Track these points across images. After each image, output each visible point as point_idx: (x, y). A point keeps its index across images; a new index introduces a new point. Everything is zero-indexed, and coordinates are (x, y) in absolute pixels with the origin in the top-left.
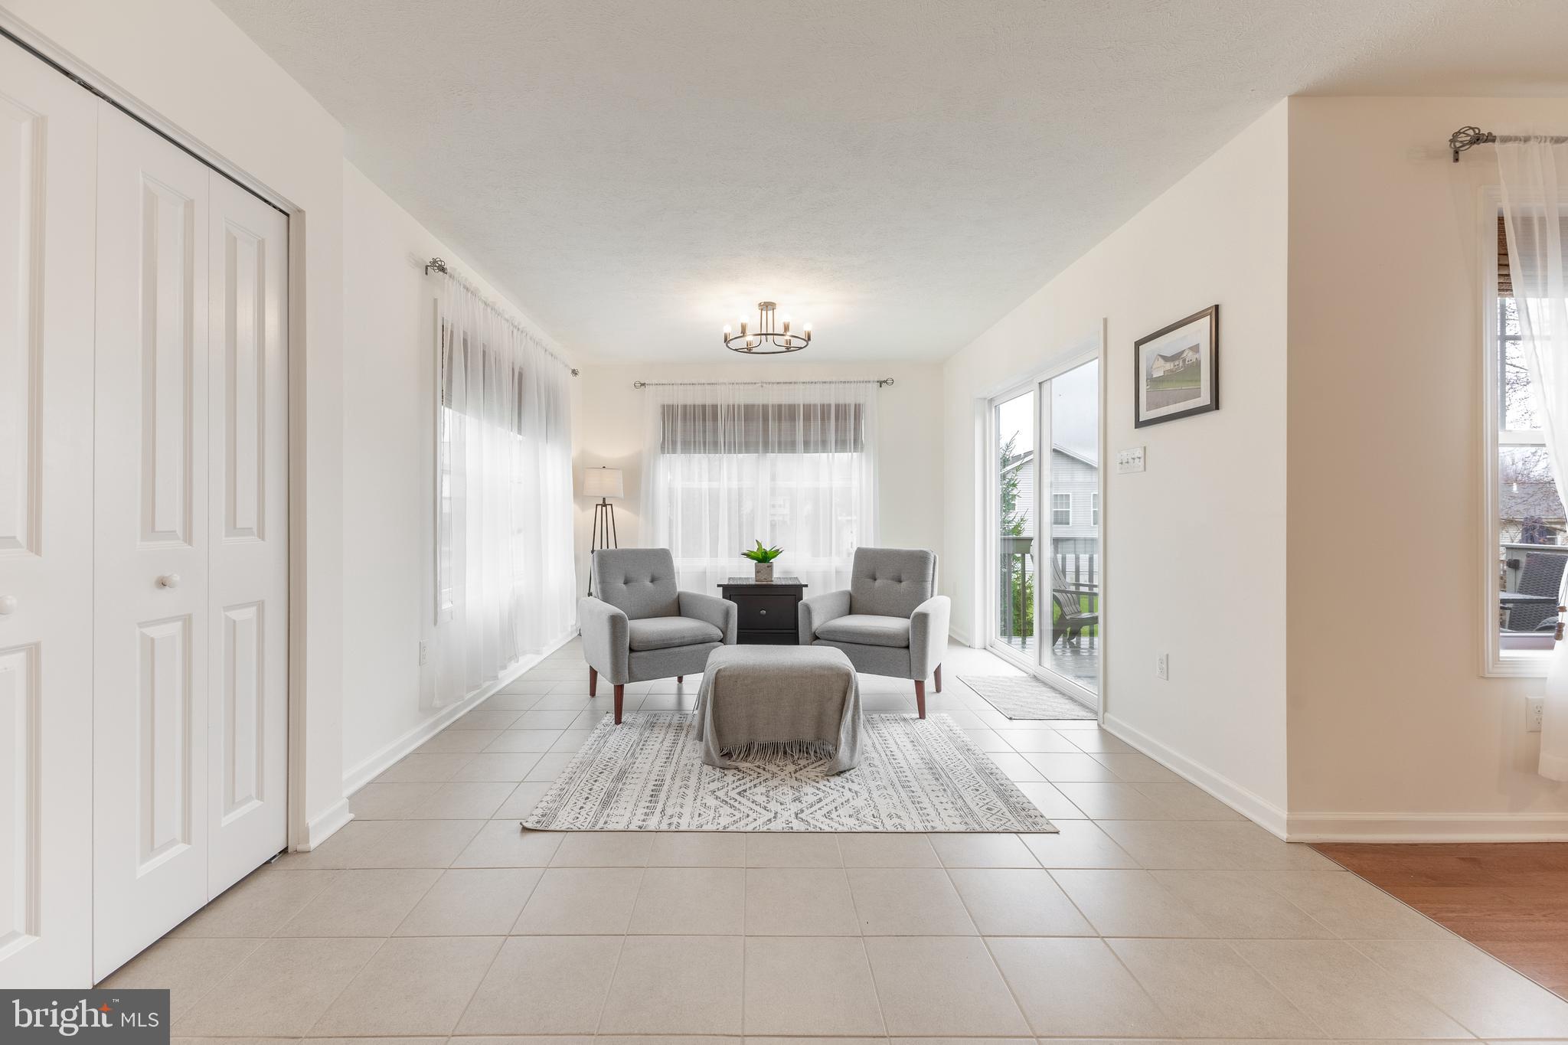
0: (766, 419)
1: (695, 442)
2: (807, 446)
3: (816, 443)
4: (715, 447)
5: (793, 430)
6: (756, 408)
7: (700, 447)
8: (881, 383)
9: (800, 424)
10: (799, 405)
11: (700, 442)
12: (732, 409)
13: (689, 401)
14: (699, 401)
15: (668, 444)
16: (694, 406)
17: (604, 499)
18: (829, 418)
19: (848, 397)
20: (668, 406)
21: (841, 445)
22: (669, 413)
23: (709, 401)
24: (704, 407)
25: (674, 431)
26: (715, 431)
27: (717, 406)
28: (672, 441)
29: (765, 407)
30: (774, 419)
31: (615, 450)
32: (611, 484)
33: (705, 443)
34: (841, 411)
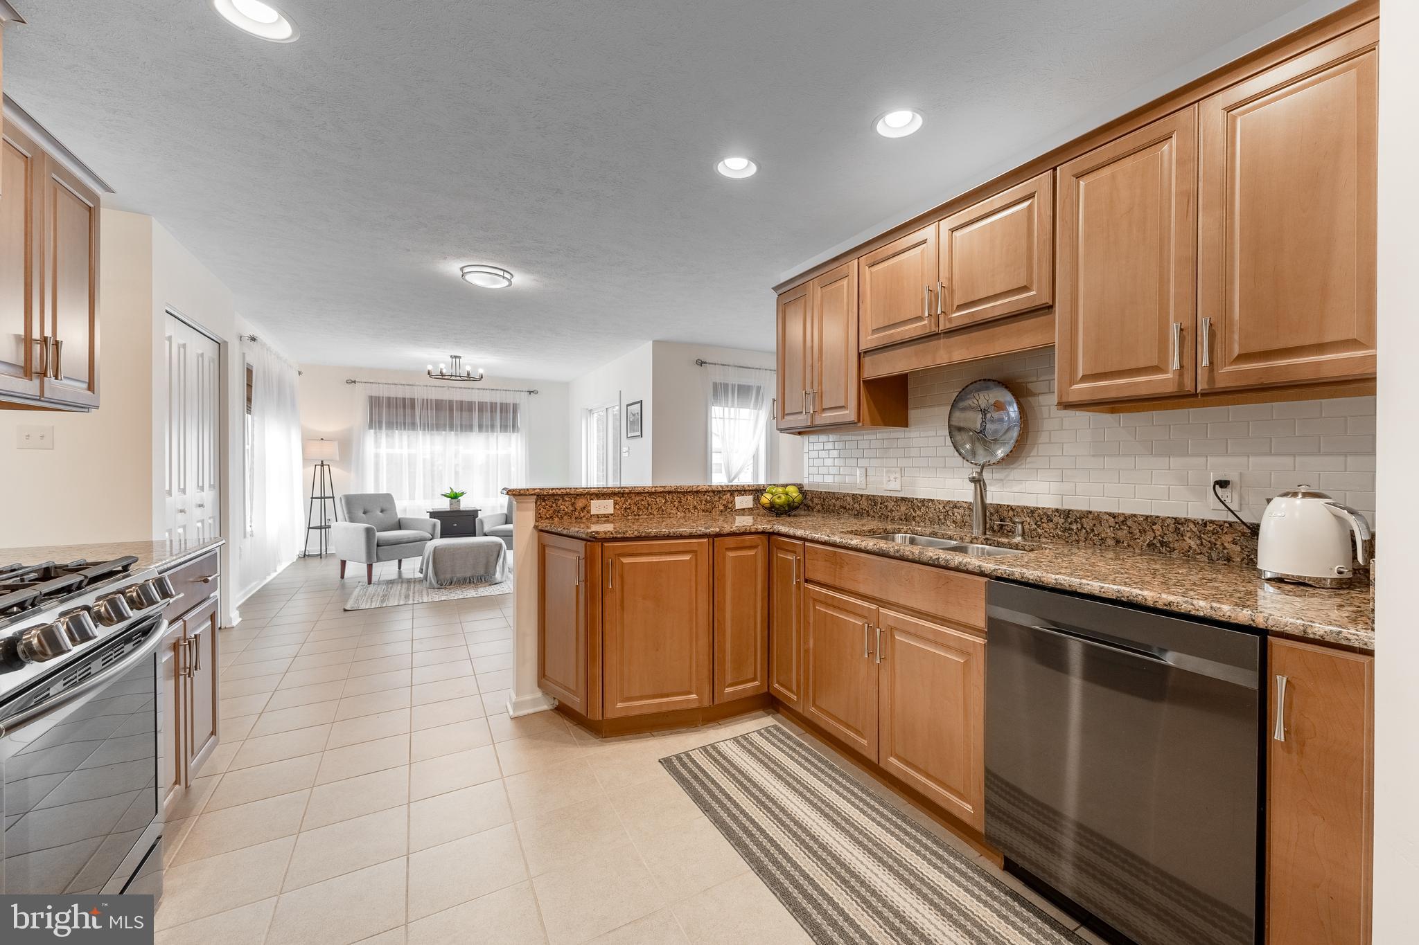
0: (451, 410)
1: (397, 423)
2: (480, 427)
3: (487, 426)
4: (413, 426)
5: (471, 419)
6: (444, 402)
7: (401, 426)
8: (530, 392)
9: (476, 414)
10: (475, 402)
11: (401, 423)
12: (426, 403)
13: (393, 395)
14: (400, 395)
15: (375, 422)
16: (396, 398)
17: (322, 462)
18: (496, 411)
19: (509, 399)
20: (375, 397)
21: (504, 428)
22: (375, 403)
23: (408, 396)
24: (404, 399)
25: (380, 415)
26: (413, 416)
27: (414, 399)
28: (379, 422)
29: (451, 402)
30: (457, 410)
31: (330, 426)
32: (329, 451)
33: (405, 424)
34: (504, 408)
